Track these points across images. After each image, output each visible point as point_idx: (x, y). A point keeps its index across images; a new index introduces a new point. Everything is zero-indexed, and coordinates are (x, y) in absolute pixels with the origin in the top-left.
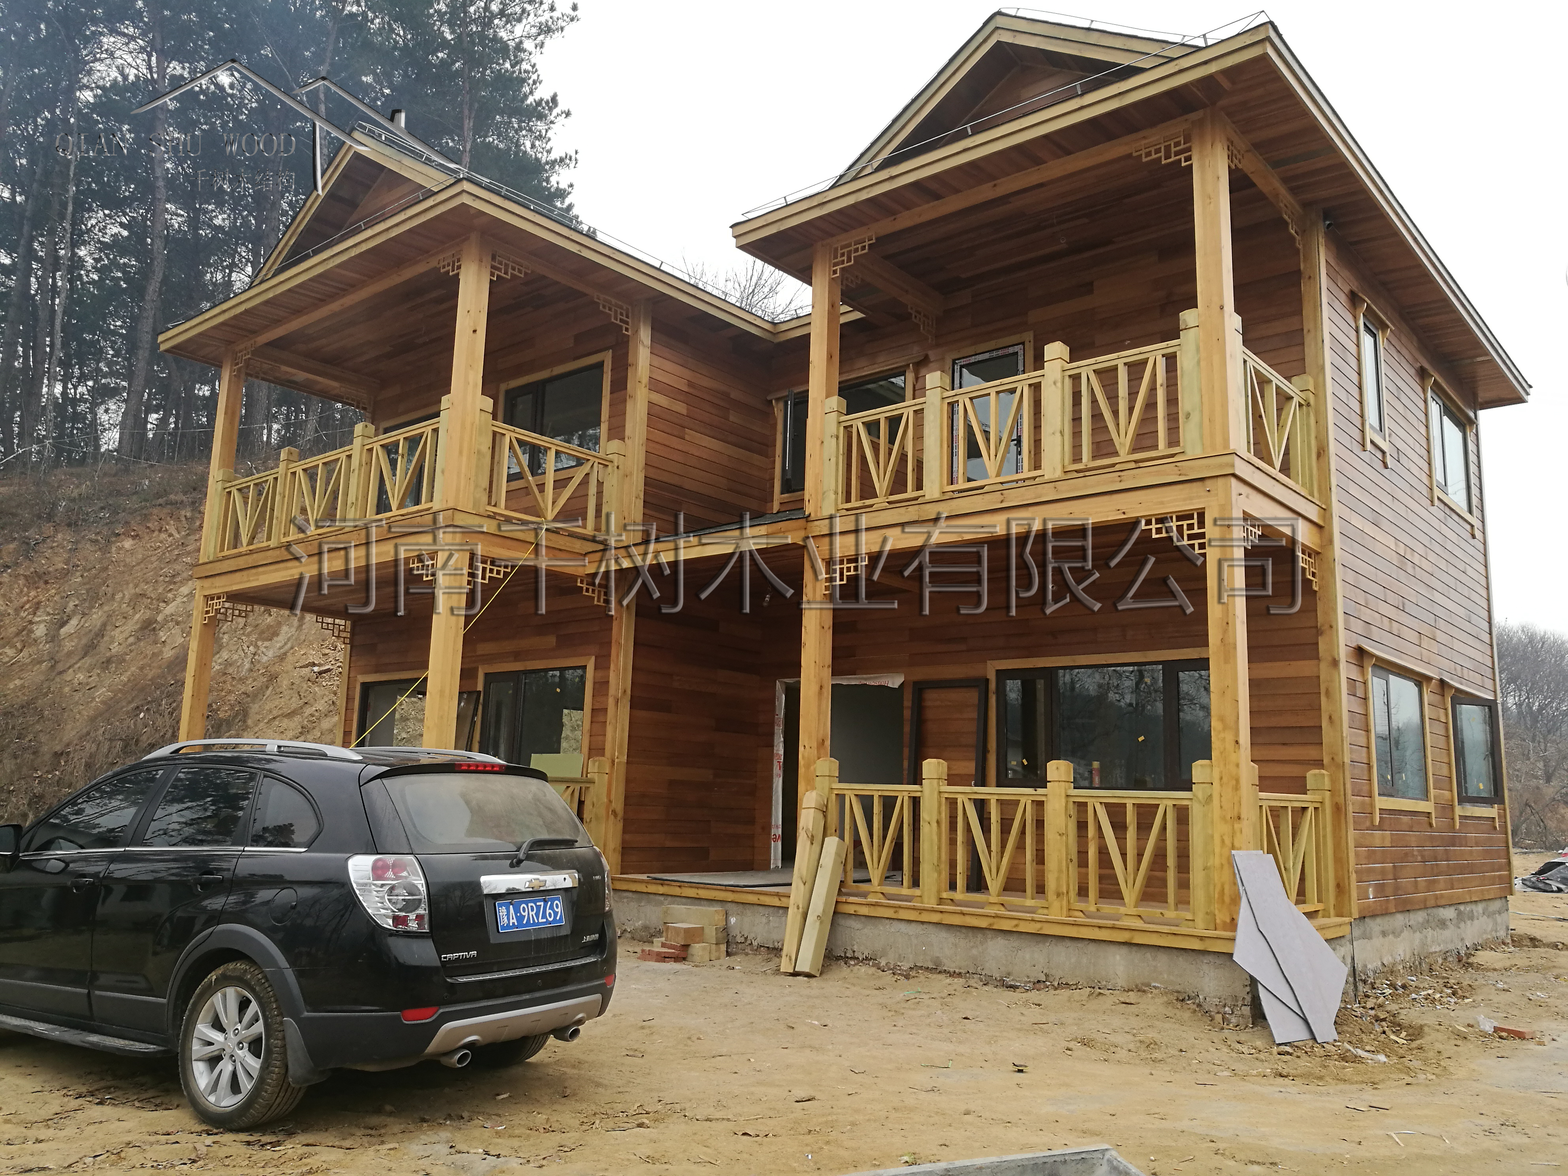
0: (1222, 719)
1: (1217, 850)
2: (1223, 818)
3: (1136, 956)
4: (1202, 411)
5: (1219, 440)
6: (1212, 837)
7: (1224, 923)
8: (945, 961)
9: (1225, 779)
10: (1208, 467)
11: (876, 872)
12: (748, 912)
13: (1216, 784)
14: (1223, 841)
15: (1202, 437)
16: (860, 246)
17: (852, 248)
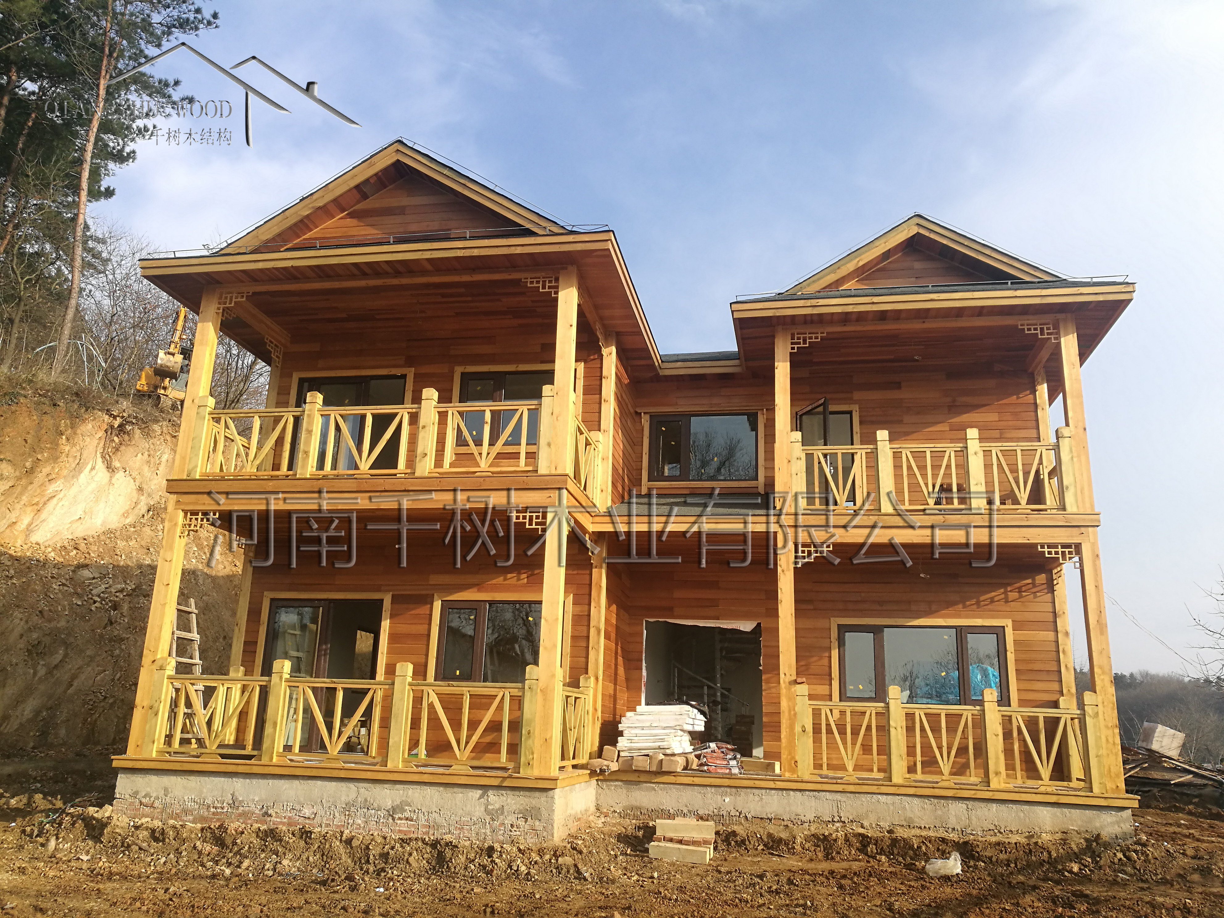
0: (1100, 667)
1: (1104, 745)
2: (1107, 727)
3: (1057, 811)
4: (1076, 487)
5: (1088, 505)
6: (1100, 737)
7: (1112, 789)
8: (916, 820)
9: (1105, 703)
10: (1084, 520)
11: (850, 762)
12: (743, 792)
13: (1100, 706)
14: (1107, 740)
15: (1077, 501)
16: (814, 336)
17: (807, 335)
